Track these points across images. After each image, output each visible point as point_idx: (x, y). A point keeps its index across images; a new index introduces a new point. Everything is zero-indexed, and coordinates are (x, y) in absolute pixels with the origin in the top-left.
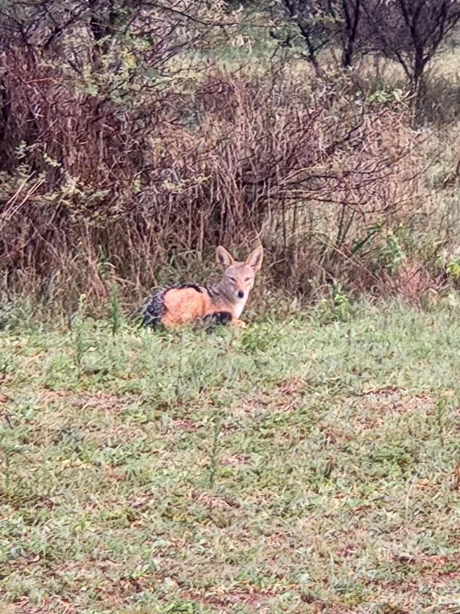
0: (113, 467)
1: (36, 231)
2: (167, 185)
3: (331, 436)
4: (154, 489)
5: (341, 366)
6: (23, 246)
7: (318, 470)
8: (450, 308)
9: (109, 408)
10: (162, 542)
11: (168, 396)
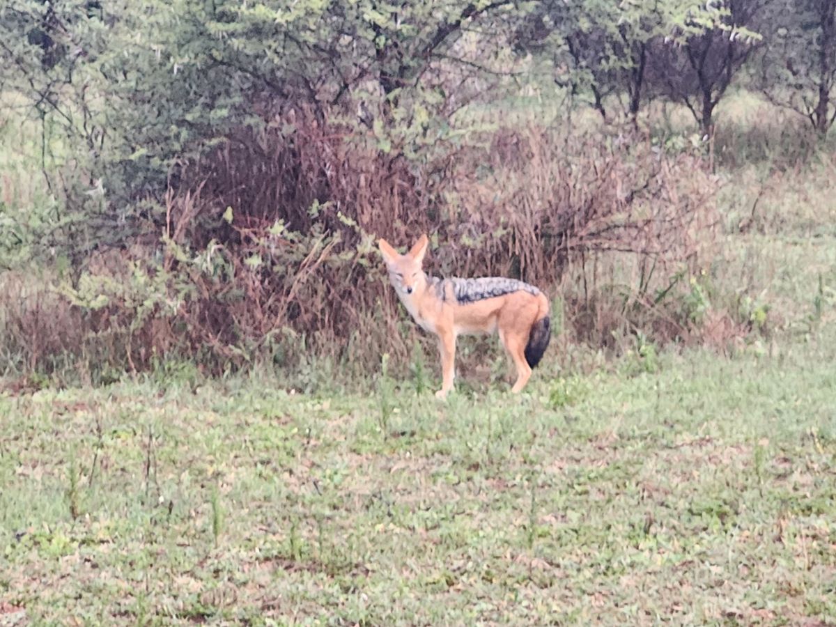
0: (427, 530)
1: (333, 291)
2: (466, 240)
3: (647, 492)
4: (471, 552)
5: (652, 418)
6: (320, 307)
7: (637, 527)
8: (757, 356)
9: (418, 471)
10: (483, 605)
11: (478, 456)
